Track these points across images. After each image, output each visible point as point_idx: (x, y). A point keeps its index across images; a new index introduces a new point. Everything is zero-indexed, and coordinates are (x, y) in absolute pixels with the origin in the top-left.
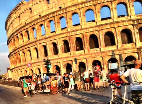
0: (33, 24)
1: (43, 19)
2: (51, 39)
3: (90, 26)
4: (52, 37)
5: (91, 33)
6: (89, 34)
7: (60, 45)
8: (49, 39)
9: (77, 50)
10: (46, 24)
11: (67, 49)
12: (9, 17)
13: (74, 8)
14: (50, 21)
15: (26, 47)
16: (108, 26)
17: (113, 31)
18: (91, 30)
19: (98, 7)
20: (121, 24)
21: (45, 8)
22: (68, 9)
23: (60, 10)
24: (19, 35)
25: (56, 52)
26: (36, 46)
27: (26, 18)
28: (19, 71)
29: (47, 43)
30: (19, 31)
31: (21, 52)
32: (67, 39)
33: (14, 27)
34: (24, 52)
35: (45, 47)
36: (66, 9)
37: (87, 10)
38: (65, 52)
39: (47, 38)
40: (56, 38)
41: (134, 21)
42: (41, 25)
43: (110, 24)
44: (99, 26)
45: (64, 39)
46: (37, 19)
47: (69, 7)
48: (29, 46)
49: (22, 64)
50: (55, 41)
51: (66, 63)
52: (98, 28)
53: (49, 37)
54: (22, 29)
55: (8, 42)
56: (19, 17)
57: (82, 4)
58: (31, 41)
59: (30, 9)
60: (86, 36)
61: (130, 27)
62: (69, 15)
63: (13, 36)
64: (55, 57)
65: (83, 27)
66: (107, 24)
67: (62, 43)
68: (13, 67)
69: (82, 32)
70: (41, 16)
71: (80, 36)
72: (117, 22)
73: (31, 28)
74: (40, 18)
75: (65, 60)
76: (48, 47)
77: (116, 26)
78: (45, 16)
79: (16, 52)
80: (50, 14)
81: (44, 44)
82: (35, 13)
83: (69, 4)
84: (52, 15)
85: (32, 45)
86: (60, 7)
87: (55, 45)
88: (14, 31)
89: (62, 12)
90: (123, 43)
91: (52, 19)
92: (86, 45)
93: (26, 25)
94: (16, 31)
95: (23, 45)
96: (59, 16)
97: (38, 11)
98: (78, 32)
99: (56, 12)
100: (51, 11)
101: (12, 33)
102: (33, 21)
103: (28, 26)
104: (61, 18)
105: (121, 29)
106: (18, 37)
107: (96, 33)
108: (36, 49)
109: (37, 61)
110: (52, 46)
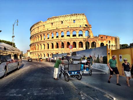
0: (44, 33)
1: (49, 32)
2: (51, 41)
3: (68, 38)
4: (51, 40)
5: (68, 41)
6: (67, 42)
7: (55, 44)
8: (50, 41)
9: (62, 48)
10: (50, 34)
11: (57, 47)
12: (33, 26)
13: (62, 30)
14: (52, 33)
15: (40, 43)
16: (74, 40)
17: (76, 42)
18: (68, 40)
19: (72, 31)
20: (79, 40)
21: (50, 27)
22: (60, 30)
23: (57, 29)
24: (37, 36)
25: (53, 47)
26: (44, 43)
27: (41, 29)
28: (35, 54)
29: (49, 43)
30: (37, 34)
31: (37, 45)
32: (58, 42)
33: (35, 32)
34: (38, 45)
35: (48, 44)
36: (59, 29)
37: (67, 31)
38: (57, 48)
39: (49, 41)
40: (53, 41)
41: (84, 39)
42: (48, 34)
43: (75, 39)
44: (71, 39)
45: (56, 42)
46: (46, 31)
47: (60, 29)
48: (41, 42)
49: (36, 51)
50: (53, 43)
51: (56, 53)
52: (70, 40)
53: (50, 40)
54: (39, 34)
55: (31, 38)
56: (38, 28)
57: (65, 28)
58: (42, 40)
59: (44, 25)
60: (66, 42)
61: (82, 41)
62: (60, 32)
63: (34, 36)
64: (52, 49)
65: (65, 38)
66: (74, 39)
67: (56, 44)
68: (32, 52)
69: (64, 40)
70: (49, 30)
71: (63, 42)
72: (78, 38)
73: (43, 34)
74: (48, 31)
75: (56, 51)
76: (49, 44)
77: (77, 40)
78: (50, 30)
79: (34, 44)
80: (52, 30)
81: (48, 43)
82: (46, 28)
83: (61, 28)
84: (53, 31)
85: (42, 42)
86: (57, 28)
87: (52, 44)
88: (35, 34)
89: (57, 30)
90: (79, 47)
91: (53, 32)
92: (65, 46)
93: (41, 32)
94: (36, 34)
95: (38, 42)
96: (56, 32)
97: (47, 27)
98: (63, 40)
99: (55, 30)
100: (53, 29)
101: (33, 34)
102: (44, 32)
103: (41, 33)
104: (57, 32)
105: (79, 41)
106: (36, 37)
107: (69, 42)
108: (44, 45)
109: (44, 50)
110: (51, 44)
